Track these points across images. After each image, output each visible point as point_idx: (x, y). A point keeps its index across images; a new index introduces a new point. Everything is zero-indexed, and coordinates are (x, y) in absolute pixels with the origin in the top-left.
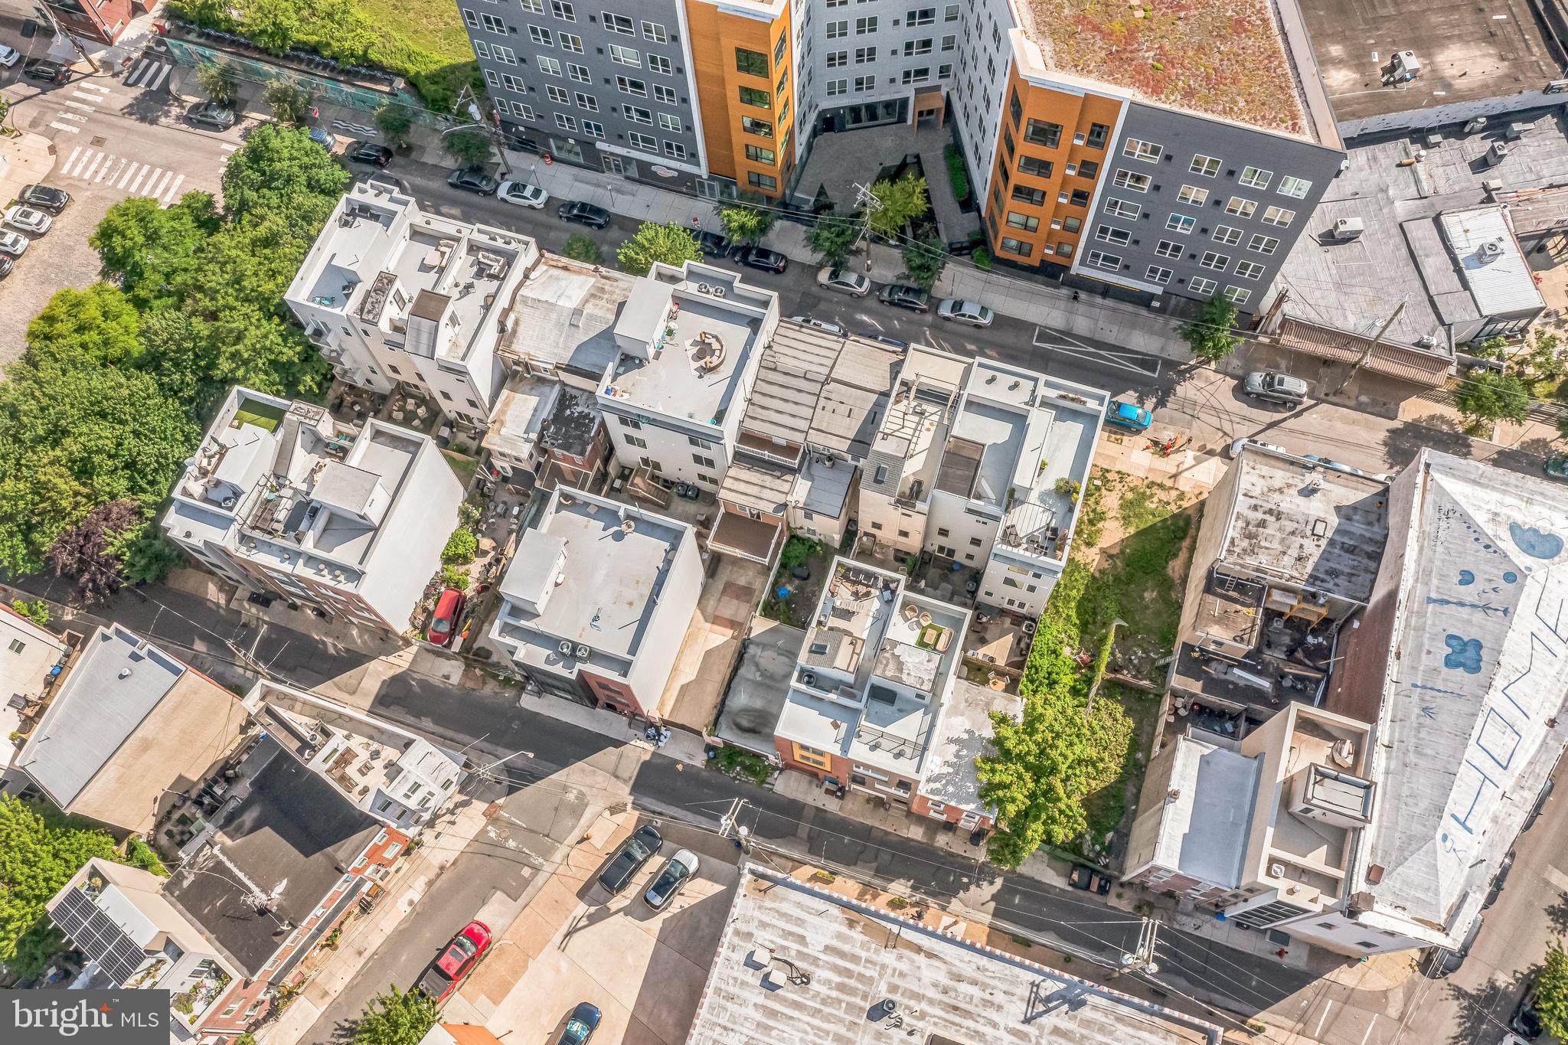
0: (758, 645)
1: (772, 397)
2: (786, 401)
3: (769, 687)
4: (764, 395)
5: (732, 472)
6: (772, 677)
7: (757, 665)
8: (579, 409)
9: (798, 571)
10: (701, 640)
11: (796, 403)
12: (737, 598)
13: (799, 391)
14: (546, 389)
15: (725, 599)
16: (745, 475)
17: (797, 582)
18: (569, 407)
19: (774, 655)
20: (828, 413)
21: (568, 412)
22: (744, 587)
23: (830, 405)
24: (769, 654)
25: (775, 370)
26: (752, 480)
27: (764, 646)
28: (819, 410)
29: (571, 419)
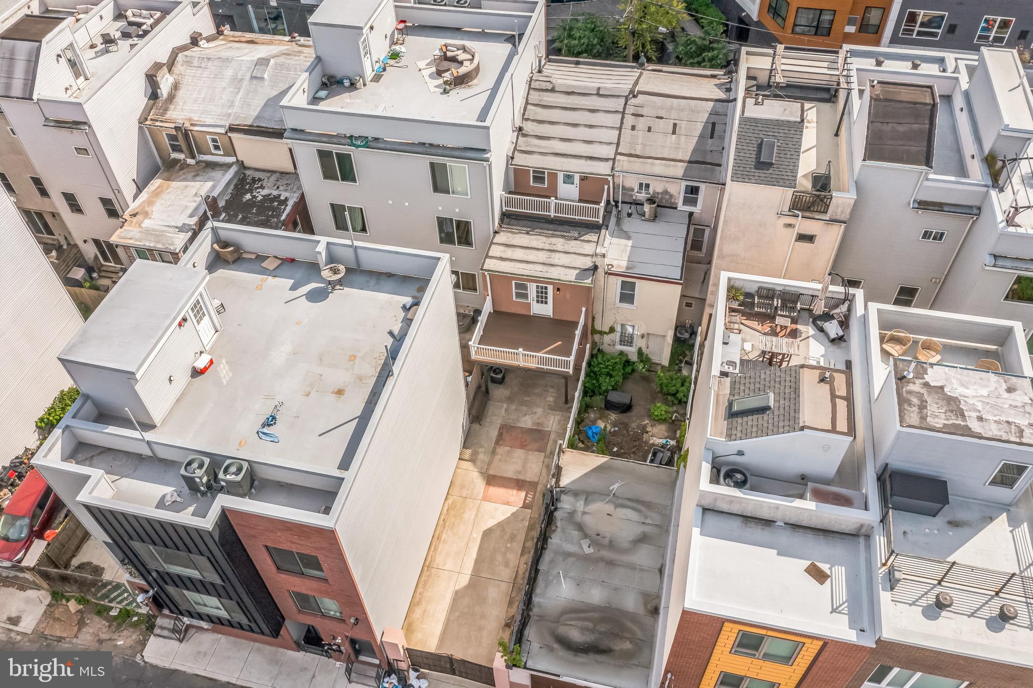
0: (576, 494)
1: (552, 123)
2: (575, 125)
3: (610, 563)
4: (541, 122)
5: (501, 238)
6: (611, 545)
7: (580, 527)
8: (265, 192)
9: (614, 397)
10: (469, 515)
11: (591, 126)
12: (523, 446)
13: (593, 111)
14: (217, 174)
15: (502, 450)
16: (522, 239)
17: (613, 416)
18: (250, 191)
19: (609, 508)
20: (640, 134)
21: (248, 196)
22: (530, 431)
23: (642, 123)
24: (599, 507)
25: (553, 90)
26: (534, 244)
27: (589, 496)
28: (626, 131)
29: (252, 203)
